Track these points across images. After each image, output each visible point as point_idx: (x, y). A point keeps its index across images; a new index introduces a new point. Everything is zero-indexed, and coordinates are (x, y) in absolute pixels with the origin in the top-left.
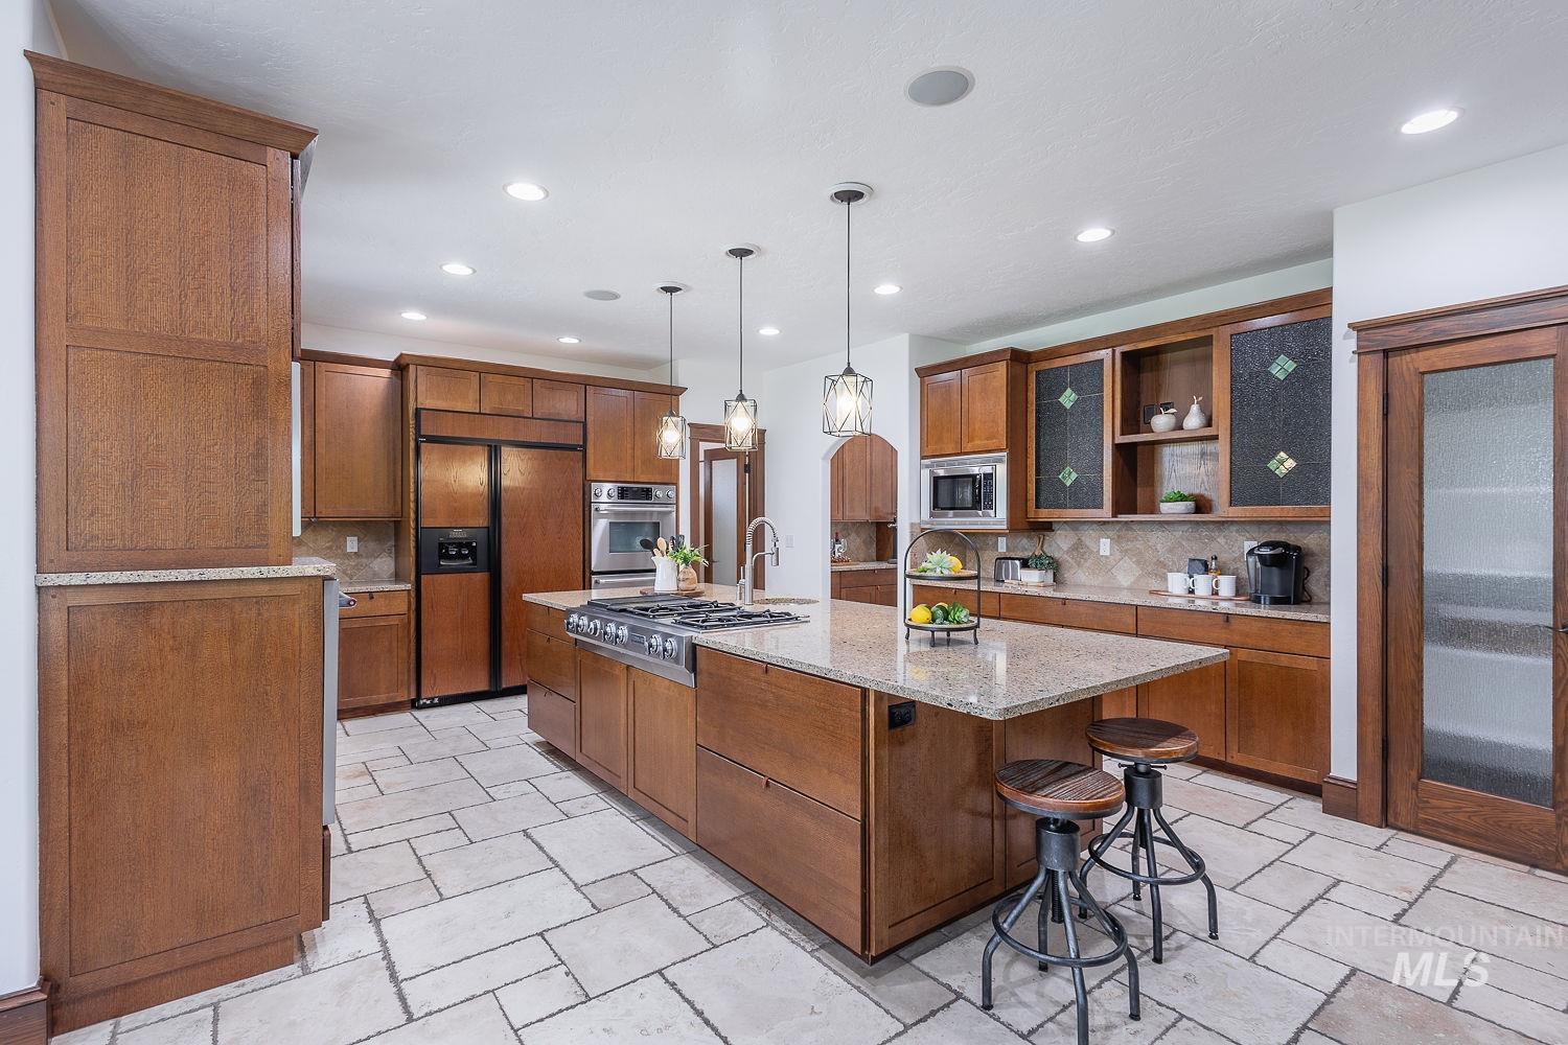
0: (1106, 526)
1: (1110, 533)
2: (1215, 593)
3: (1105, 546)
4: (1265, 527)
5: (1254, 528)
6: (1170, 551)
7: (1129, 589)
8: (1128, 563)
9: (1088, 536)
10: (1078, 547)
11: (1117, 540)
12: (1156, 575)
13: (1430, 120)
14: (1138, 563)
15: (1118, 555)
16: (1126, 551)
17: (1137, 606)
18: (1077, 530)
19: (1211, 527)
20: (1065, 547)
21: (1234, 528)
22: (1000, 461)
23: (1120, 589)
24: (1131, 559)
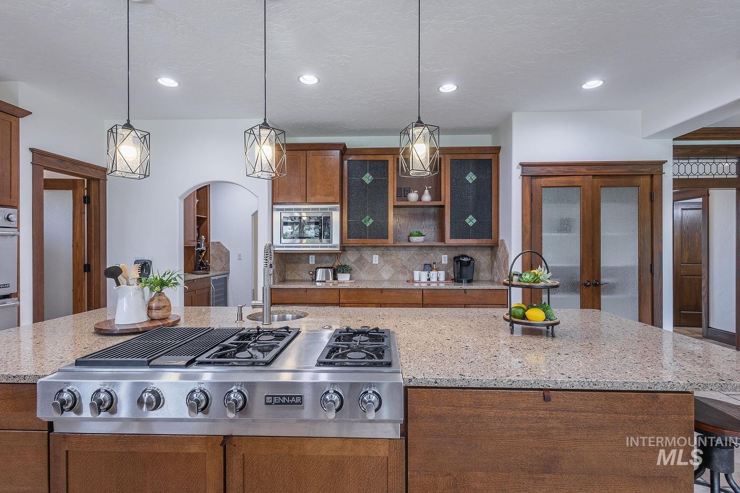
0: (376, 248)
1: (378, 252)
2: (429, 280)
3: (376, 259)
4: (450, 248)
5: (446, 249)
6: (409, 260)
7: (389, 280)
8: (387, 267)
9: (366, 254)
10: (360, 259)
11: (382, 256)
12: (402, 272)
13: (593, 84)
14: (392, 267)
15: (382, 263)
16: (387, 261)
17: (423, 289)
18: (360, 250)
19: (428, 248)
20: (353, 260)
21: (437, 249)
22: (335, 209)
23: (384, 281)
24: (389, 265)
